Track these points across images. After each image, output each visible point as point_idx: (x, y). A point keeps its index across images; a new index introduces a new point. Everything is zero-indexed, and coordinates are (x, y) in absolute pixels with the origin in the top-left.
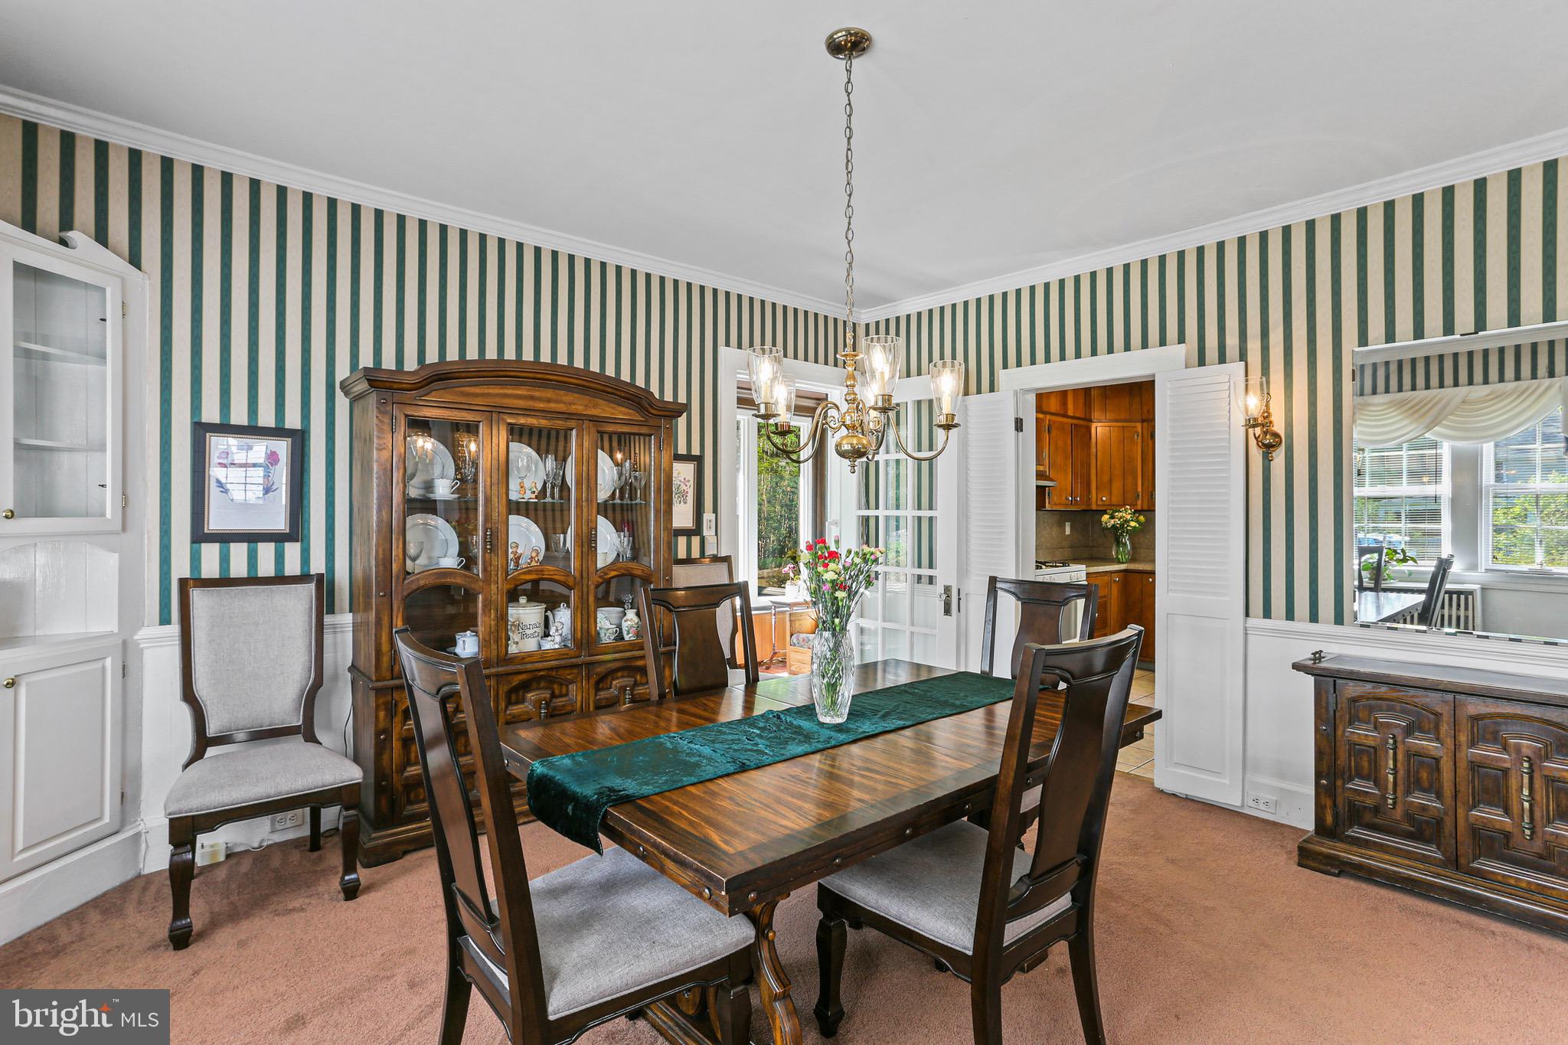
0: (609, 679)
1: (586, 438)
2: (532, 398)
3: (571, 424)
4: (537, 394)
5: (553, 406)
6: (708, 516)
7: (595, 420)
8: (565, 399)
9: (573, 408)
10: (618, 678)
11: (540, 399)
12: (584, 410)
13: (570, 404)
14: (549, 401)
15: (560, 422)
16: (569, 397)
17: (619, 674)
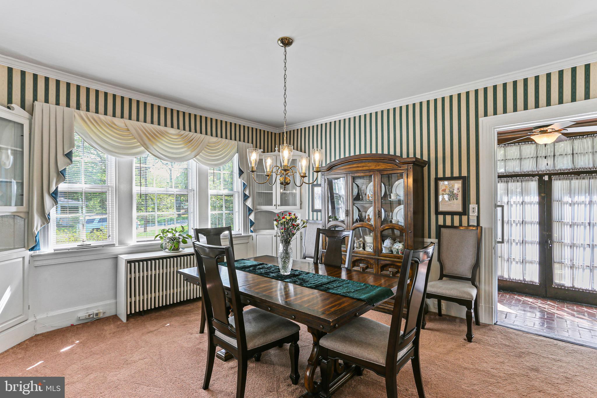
0: (388, 267)
1: (376, 177)
2: (358, 167)
3: (371, 173)
4: (359, 165)
5: (364, 168)
6: (473, 206)
7: (380, 171)
8: (368, 165)
9: (371, 168)
10: (391, 268)
11: (360, 167)
12: (375, 168)
13: (370, 166)
14: (363, 167)
15: (368, 173)
16: (370, 164)
17: (392, 267)
